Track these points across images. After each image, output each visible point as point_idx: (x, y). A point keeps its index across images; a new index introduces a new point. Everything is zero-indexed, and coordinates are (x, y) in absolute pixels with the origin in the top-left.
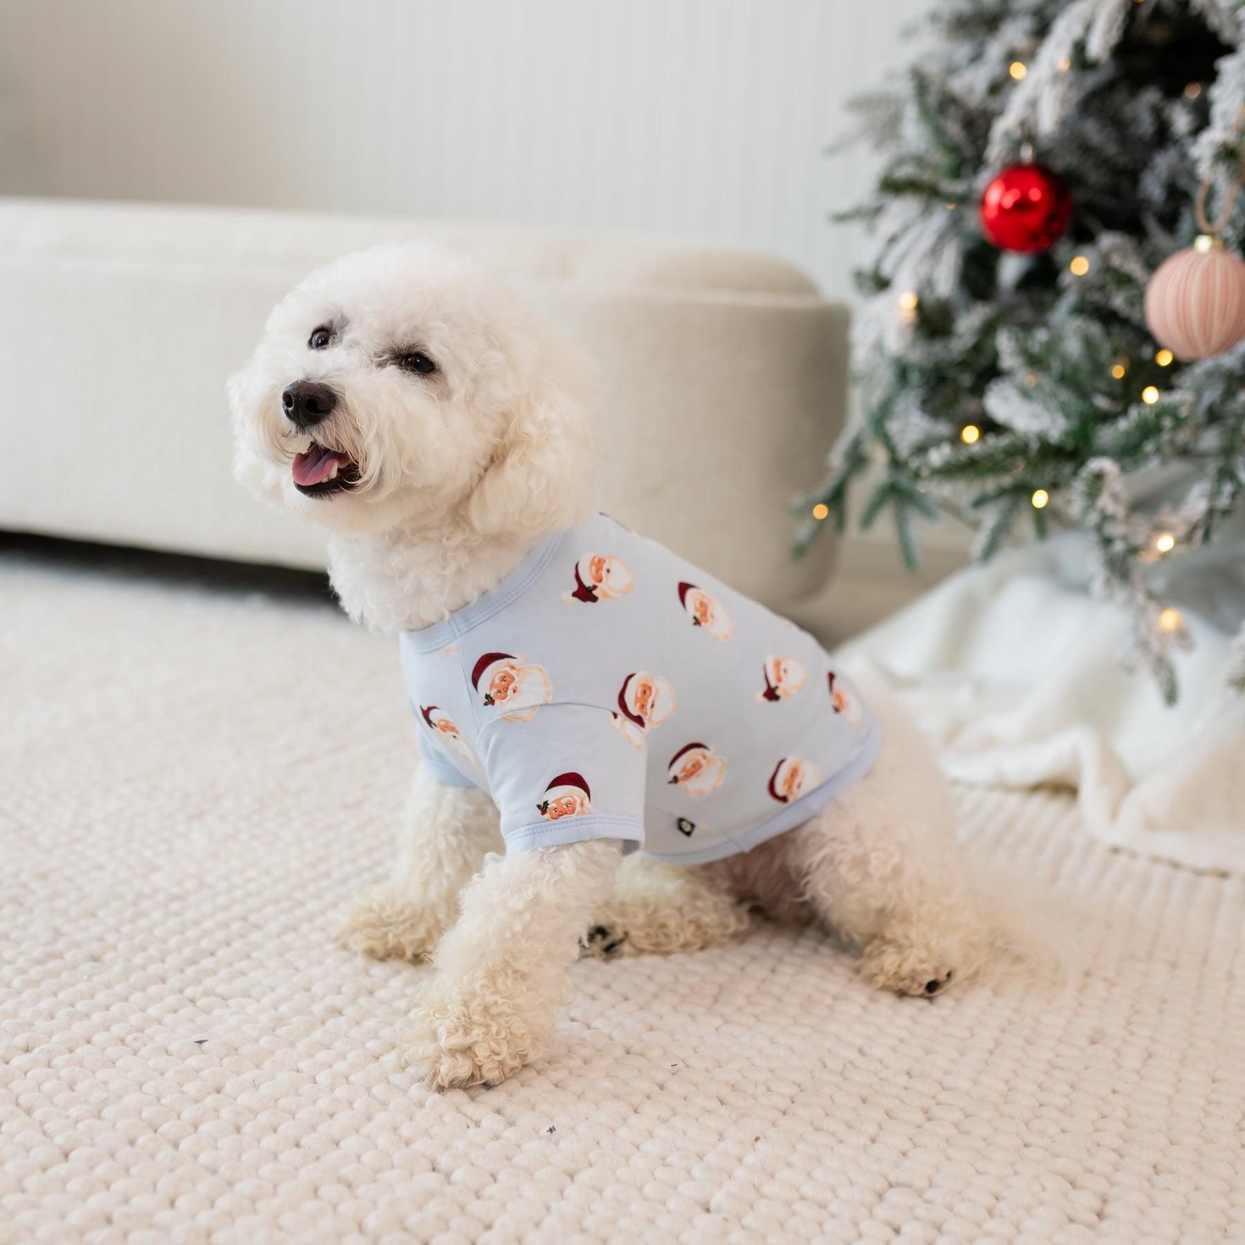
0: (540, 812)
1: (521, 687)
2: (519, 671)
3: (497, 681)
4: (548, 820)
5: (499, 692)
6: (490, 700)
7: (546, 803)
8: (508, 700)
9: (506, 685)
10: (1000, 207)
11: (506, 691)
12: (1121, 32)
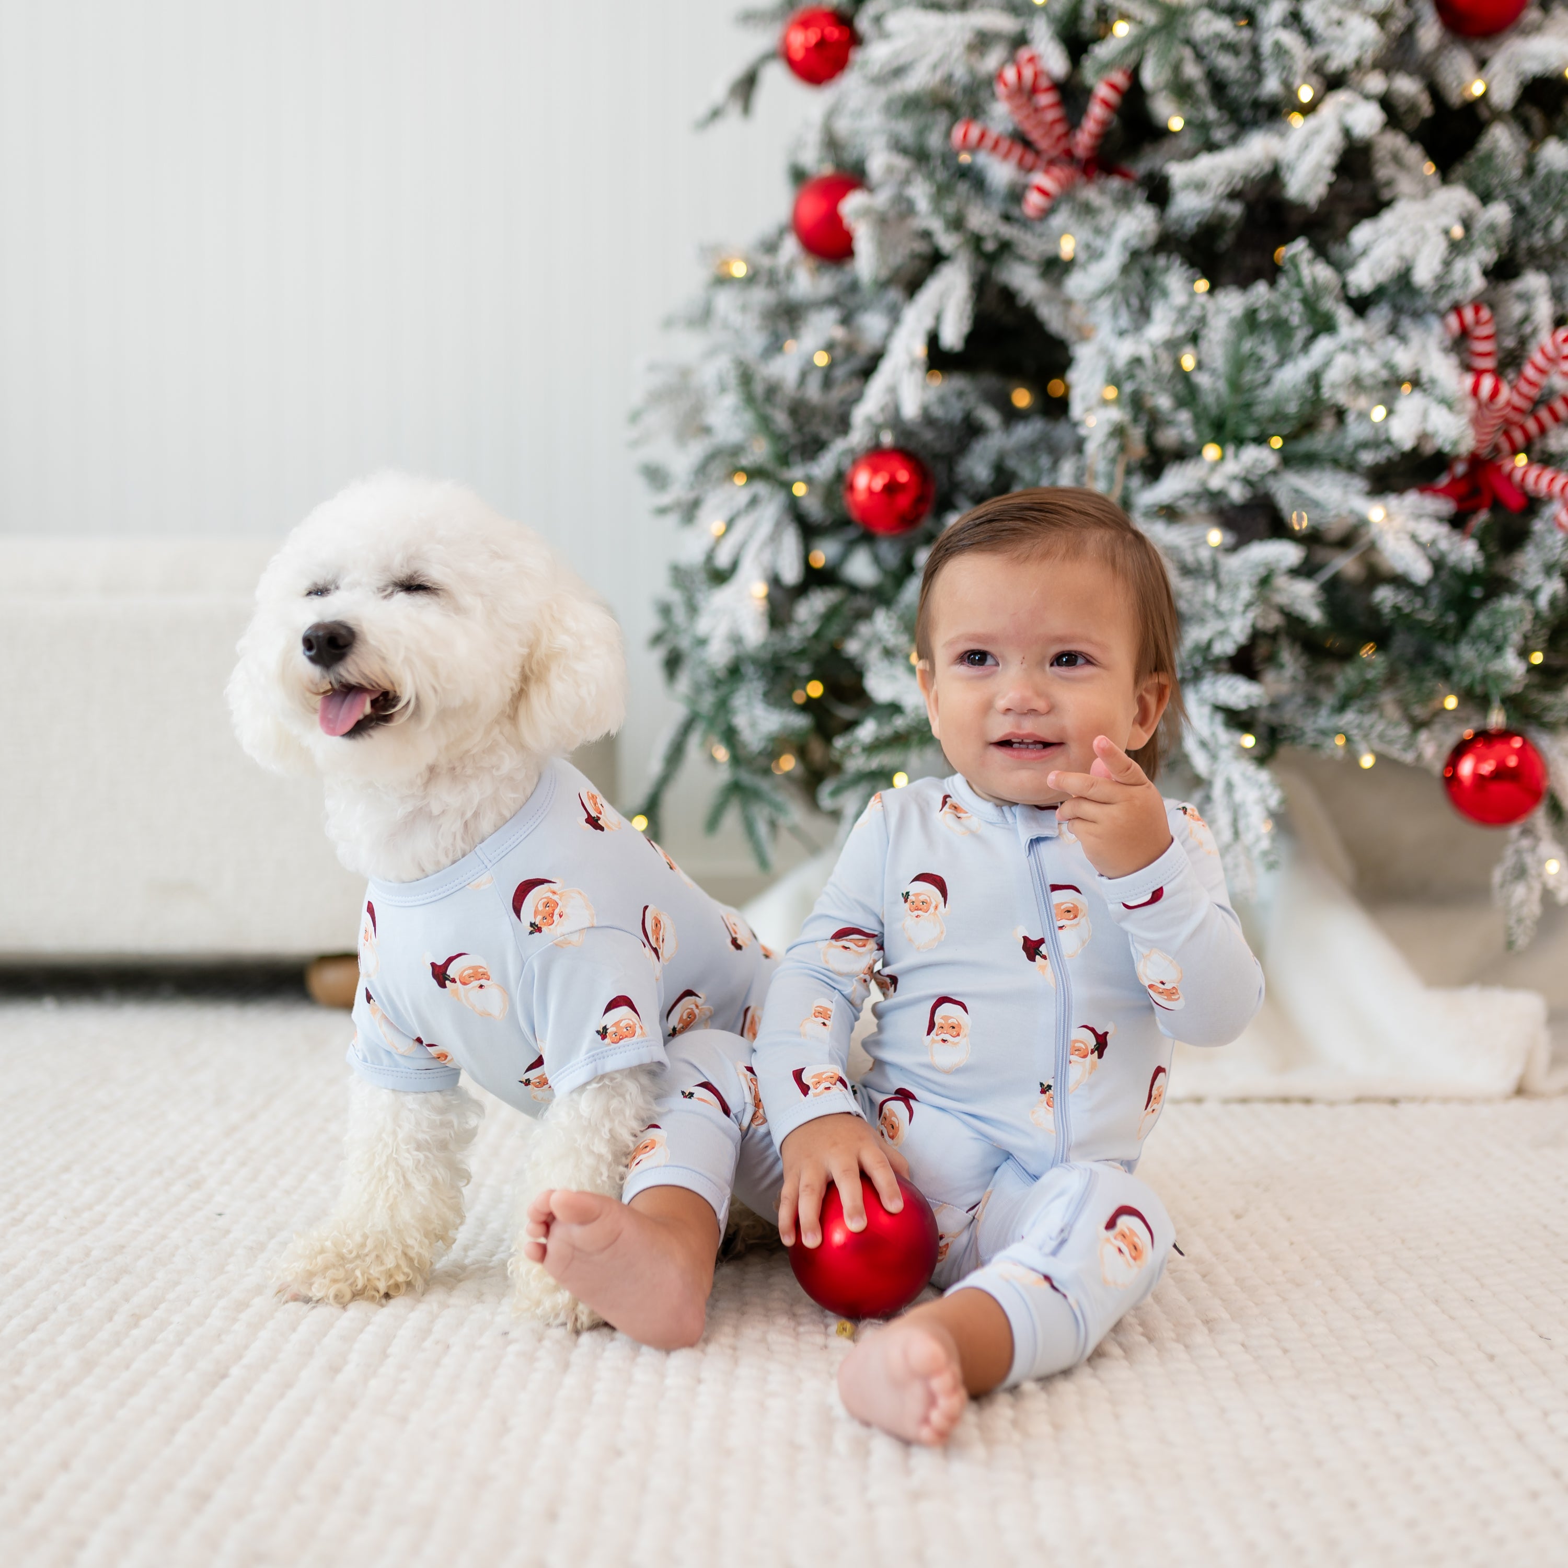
0: (600, 1037)
1: (566, 911)
2: (561, 895)
3: (541, 908)
4: (609, 1044)
5: (544, 918)
6: (536, 928)
7: (605, 1028)
8: (556, 926)
9: (550, 911)
10: (870, 491)
11: (552, 917)
12: (971, 321)
